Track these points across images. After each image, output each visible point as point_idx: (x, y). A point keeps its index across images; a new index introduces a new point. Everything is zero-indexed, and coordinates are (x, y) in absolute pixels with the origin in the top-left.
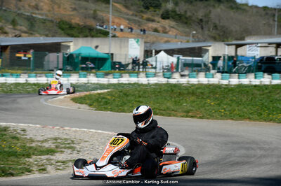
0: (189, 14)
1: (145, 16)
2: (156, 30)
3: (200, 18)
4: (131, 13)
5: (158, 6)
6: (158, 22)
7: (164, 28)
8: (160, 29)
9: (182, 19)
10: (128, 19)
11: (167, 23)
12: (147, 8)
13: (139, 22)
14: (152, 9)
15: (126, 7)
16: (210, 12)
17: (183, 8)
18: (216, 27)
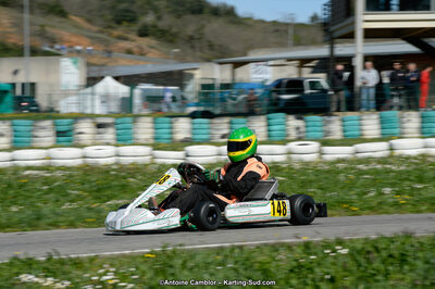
0: (174, 30)
1: (116, 33)
2: (129, 52)
3: (191, 34)
4: (95, 28)
5: (133, 20)
6: (134, 41)
7: (141, 48)
8: (135, 50)
9: (166, 36)
10: (91, 38)
11: (145, 42)
12: (119, 22)
13: (105, 40)
14: (125, 23)
15: (89, 21)
16: (203, 26)
17: (167, 21)
18: (211, 46)
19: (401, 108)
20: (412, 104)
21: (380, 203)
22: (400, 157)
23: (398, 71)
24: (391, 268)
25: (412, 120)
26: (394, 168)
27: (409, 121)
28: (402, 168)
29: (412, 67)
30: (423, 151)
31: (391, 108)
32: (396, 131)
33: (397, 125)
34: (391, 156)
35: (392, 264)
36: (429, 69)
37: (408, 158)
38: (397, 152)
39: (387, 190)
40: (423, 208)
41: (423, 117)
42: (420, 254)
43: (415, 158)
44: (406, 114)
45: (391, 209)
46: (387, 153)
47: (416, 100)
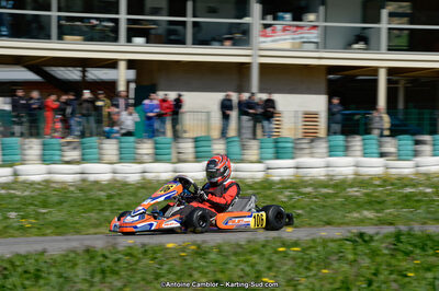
19: (22, 135)
20: (34, 131)
21: (6, 227)
22: (24, 182)
23: (21, 98)
24: (27, 282)
25: (34, 147)
26: (18, 193)
27: (31, 148)
28: (26, 193)
29: (35, 94)
30: (47, 177)
31: (13, 134)
32: (18, 157)
33: (18, 152)
34: (15, 182)
35: (28, 279)
36: (53, 97)
37: (32, 183)
38: (21, 178)
39: (13, 215)
40: (48, 231)
41: (44, 144)
42: (53, 270)
43: (39, 184)
44: (27, 141)
45: (17, 233)
46: (11, 178)
47: (37, 128)
